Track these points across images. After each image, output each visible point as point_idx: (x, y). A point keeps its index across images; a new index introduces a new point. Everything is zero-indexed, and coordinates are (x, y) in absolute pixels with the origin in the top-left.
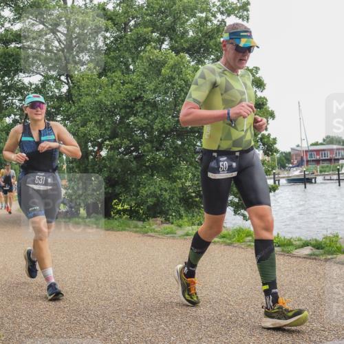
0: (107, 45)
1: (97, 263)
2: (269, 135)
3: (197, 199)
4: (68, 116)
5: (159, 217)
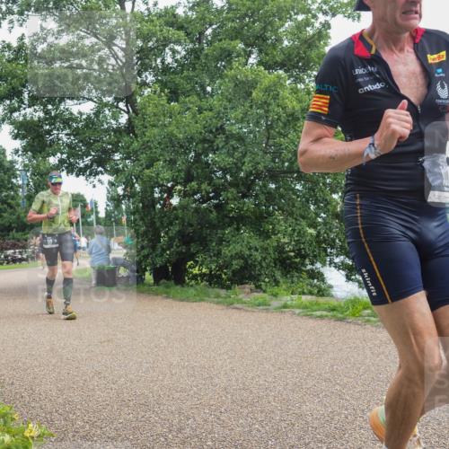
0: (176, 61)
1: (169, 343)
3: (297, 260)
4: (128, 153)
5: (247, 283)
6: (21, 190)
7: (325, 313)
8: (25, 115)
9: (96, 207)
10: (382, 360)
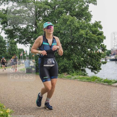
0: (48, 14)
2: (104, 44)
3: (79, 66)
4: (35, 38)
5: (65, 72)
6: (7, 48)
7: (86, 80)
8: (8, 28)
9: (27, 52)
10: (100, 92)
